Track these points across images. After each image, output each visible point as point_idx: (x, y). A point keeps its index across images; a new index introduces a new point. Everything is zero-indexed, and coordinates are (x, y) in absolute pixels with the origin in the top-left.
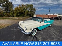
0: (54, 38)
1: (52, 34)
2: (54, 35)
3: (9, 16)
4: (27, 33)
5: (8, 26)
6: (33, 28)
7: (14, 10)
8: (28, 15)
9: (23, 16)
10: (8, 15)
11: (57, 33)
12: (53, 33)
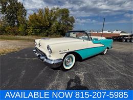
0: (112, 75)
1: (110, 67)
2: (114, 69)
3: (16, 35)
4: (52, 60)
5: (12, 51)
6: (68, 51)
7: (28, 19)
8: (59, 31)
9: (48, 33)
10: (14, 32)
11: (119, 65)
12: (110, 65)
